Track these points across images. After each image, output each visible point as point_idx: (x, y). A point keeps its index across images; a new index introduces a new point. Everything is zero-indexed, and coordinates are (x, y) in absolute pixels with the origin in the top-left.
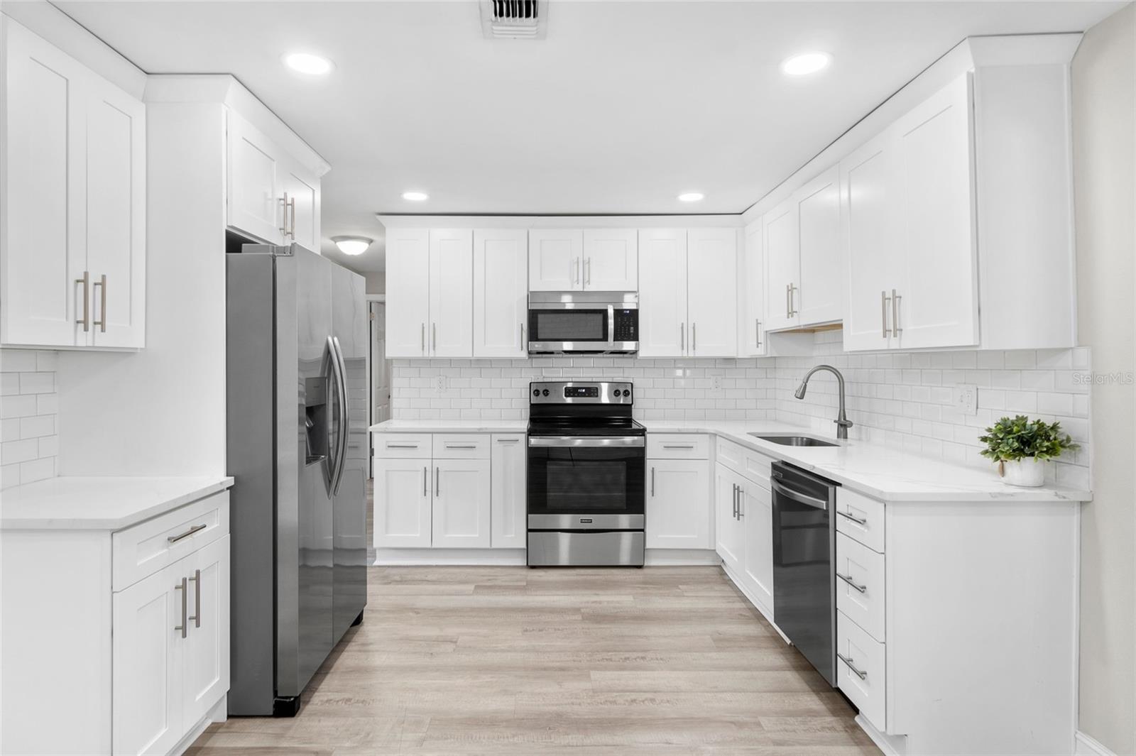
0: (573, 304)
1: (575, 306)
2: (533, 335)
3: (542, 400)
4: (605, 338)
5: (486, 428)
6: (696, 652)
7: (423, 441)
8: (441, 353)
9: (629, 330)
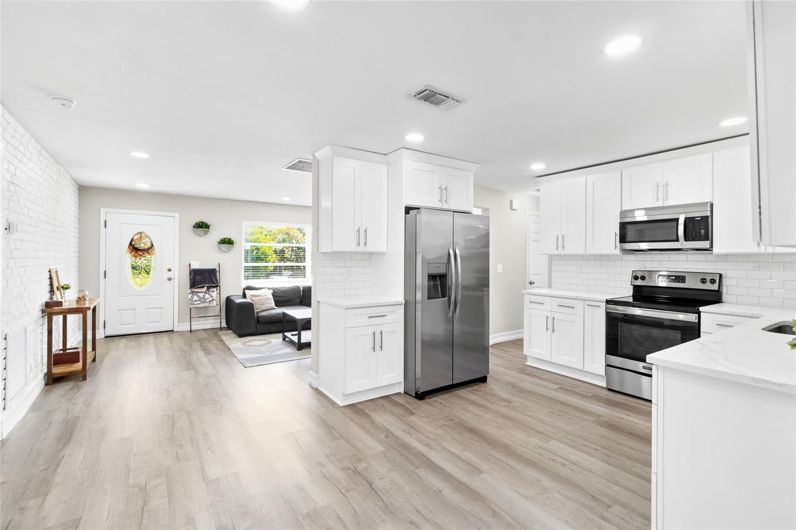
0: (646, 217)
1: (648, 218)
2: (623, 239)
3: (639, 282)
4: (677, 240)
5: (581, 297)
6: (639, 463)
7: (547, 301)
8: (568, 251)
9: (700, 232)
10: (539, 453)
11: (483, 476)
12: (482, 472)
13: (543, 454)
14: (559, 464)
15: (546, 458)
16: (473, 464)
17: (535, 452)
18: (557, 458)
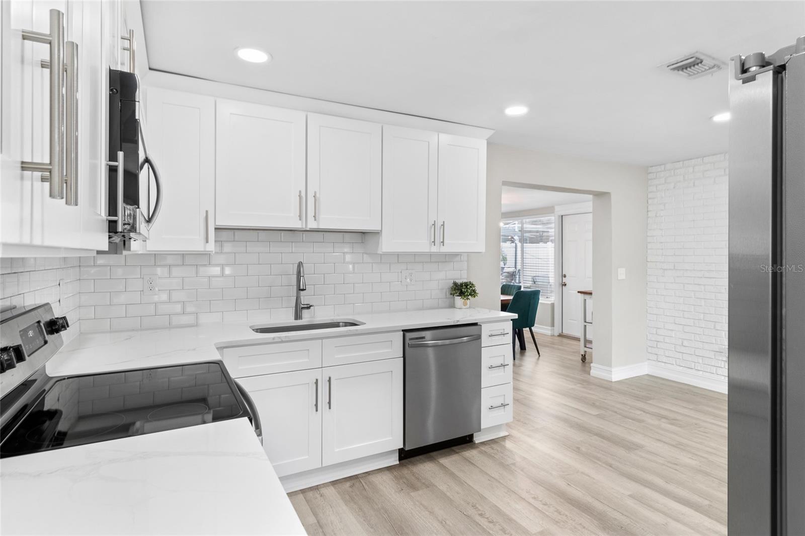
10: (561, 514)
11: (630, 493)
12: (630, 496)
13: (556, 513)
14: (540, 499)
15: (553, 507)
16: (645, 506)
17: (566, 516)
18: (540, 507)
